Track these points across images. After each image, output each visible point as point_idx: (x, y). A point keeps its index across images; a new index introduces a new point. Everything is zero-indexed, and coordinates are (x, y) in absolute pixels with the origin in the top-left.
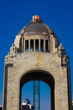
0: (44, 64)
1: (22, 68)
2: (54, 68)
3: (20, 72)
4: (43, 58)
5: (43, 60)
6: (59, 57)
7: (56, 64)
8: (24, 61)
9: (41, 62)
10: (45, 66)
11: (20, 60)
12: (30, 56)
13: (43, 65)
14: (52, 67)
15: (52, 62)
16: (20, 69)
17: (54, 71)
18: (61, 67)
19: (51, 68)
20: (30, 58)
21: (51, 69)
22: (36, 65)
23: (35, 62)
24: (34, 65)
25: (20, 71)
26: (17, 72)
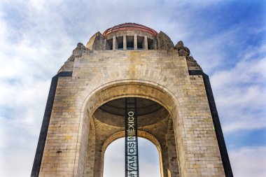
0: (147, 71)
1: (93, 80)
2: (172, 79)
3: (87, 87)
4: (143, 60)
5: (144, 62)
6: (181, 57)
7: (176, 70)
8: (100, 64)
9: (140, 66)
10: (149, 75)
11: (89, 64)
12: (113, 56)
13: (144, 73)
14: (167, 77)
15: (165, 65)
16: (86, 82)
17: (172, 84)
18: (188, 76)
19: (163, 78)
20: (113, 60)
21: (165, 80)
22: (128, 73)
23: (125, 67)
24: (122, 72)
25: (87, 84)
26: (80, 87)
